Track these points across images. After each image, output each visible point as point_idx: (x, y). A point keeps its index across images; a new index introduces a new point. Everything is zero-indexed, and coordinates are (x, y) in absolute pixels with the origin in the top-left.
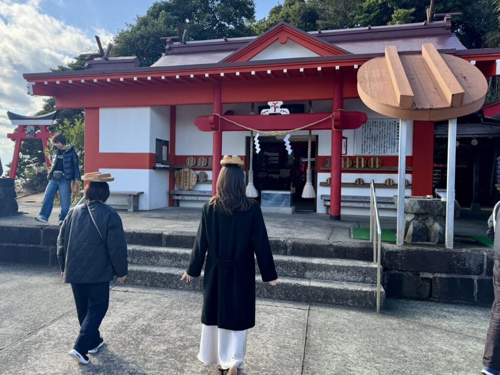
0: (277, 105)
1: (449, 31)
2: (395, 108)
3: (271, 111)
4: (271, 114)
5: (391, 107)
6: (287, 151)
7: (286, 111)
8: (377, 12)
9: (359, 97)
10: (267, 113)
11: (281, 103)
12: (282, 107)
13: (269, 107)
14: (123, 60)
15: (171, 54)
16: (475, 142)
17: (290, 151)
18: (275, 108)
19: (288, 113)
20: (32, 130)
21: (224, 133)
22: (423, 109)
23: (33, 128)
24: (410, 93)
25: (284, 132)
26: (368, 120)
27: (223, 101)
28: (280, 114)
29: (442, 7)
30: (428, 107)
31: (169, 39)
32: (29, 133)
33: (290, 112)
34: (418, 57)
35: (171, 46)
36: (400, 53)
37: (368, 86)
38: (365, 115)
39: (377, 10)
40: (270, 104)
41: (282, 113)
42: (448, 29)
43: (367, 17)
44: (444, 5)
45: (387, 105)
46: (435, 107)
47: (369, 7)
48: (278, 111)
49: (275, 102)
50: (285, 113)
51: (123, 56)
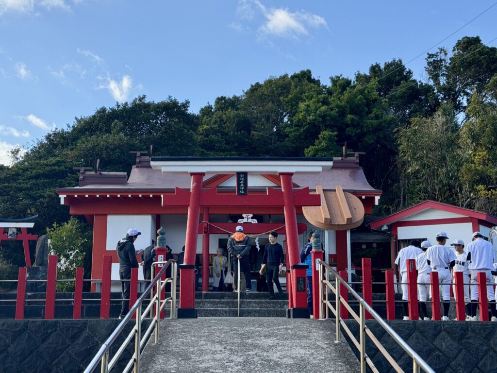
0: (249, 217)
1: (358, 166)
2: (322, 223)
3: (245, 220)
4: (244, 223)
5: (320, 223)
6: (257, 249)
7: (255, 221)
8: (306, 127)
9: (303, 214)
10: (242, 222)
11: (251, 215)
12: (252, 218)
13: (243, 218)
14: (116, 175)
15: (142, 167)
16: (375, 245)
17: (259, 249)
18: (248, 219)
19: (257, 222)
20: (14, 233)
21: (210, 235)
22: (334, 225)
23: (15, 230)
24: (329, 217)
25: (255, 235)
26: (308, 229)
27: (210, 212)
28: (251, 223)
29: (360, 130)
30: (337, 224)
31: (138, 154)
32: (11, 235)
33: (258, 222)
34: (333, 192)
35: (141, 159)
36: (324, 190)
37: (309, 211)
38: (306, 227)
39: (306, 125)
40: (244, 215)
41: (253, 222)
42: (357, 164)
43: (297, 130)
44: (361, 129)
45: (319, 222)
46: (340, 224)
47: (299, 122)
48: (250, 220)
49: (247, 215)
50: (254, 222)
51: (116, 171)
